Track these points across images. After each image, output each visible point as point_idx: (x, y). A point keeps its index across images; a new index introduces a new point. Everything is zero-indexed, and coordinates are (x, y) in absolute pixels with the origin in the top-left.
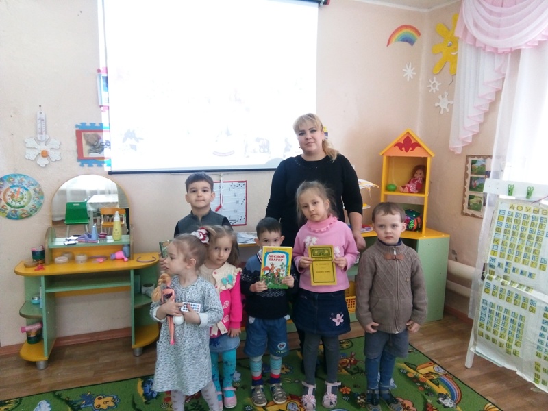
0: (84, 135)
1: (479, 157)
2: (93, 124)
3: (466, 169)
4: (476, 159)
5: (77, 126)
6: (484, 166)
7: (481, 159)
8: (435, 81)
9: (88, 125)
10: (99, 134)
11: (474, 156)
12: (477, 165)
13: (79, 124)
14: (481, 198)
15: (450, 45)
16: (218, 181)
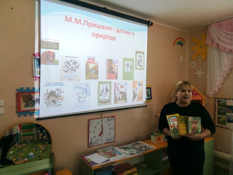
0: (22, 95)
1: (222, 99)
2: (28, 88)
3: (215, 104)
4: (220, 99)
5: (17, 90)
6: (225, 103)
7: (223, 100)
8: (193, 63)
9: (25, 89)
10: (32, 94)
11: (219, 98)
12: (221, 103)
13: (19, 89)
14: (225, 118)
15: (201, 47)
16: (101, 117)
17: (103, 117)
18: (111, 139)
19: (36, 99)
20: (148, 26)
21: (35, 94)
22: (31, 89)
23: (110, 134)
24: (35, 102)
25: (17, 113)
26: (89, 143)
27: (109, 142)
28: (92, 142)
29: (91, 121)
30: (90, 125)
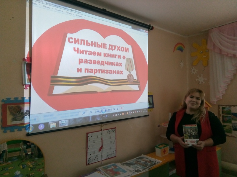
0: (9, 107)
1: (227, 106)
2: (16, 99)
3: (219, 111)
4: (224, 107)
5: (3, 101)
6: (230, 110)
8: (194, 69)
9: (12, 99)
10: (21, 105)
11: (223, 105)
12: (226, 110)
13: (5, 99)
14: (230, 126)
15: (202, 53)
16: (100, 130)
17: (103, 130)
18: (112, 155)
19: (25, 111)
20: (149, 30)
21: (25, 105)
22: (20, 99)
23: (110, 148)
24: (24, 114)
25: (2, 129)
26: (88, 159)
27: (110, 157)
28: (91, 159)
29: (90, 135)
30: (88, 139)
